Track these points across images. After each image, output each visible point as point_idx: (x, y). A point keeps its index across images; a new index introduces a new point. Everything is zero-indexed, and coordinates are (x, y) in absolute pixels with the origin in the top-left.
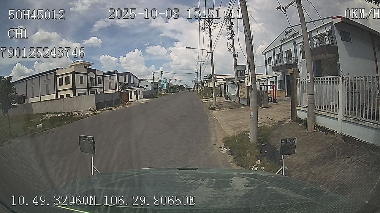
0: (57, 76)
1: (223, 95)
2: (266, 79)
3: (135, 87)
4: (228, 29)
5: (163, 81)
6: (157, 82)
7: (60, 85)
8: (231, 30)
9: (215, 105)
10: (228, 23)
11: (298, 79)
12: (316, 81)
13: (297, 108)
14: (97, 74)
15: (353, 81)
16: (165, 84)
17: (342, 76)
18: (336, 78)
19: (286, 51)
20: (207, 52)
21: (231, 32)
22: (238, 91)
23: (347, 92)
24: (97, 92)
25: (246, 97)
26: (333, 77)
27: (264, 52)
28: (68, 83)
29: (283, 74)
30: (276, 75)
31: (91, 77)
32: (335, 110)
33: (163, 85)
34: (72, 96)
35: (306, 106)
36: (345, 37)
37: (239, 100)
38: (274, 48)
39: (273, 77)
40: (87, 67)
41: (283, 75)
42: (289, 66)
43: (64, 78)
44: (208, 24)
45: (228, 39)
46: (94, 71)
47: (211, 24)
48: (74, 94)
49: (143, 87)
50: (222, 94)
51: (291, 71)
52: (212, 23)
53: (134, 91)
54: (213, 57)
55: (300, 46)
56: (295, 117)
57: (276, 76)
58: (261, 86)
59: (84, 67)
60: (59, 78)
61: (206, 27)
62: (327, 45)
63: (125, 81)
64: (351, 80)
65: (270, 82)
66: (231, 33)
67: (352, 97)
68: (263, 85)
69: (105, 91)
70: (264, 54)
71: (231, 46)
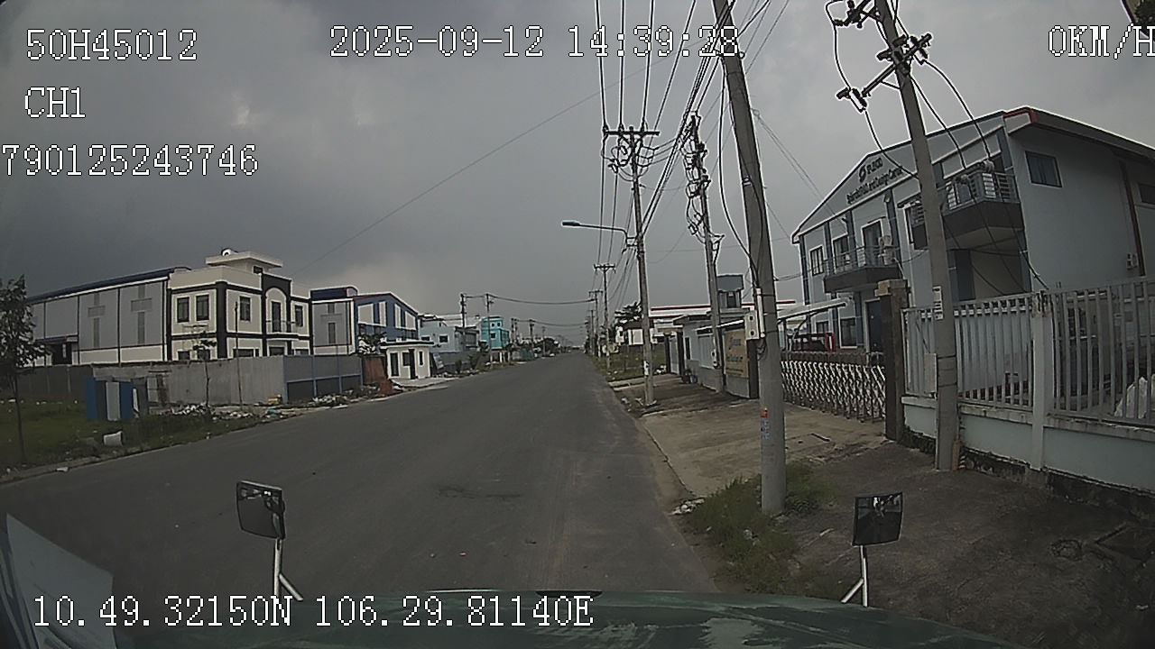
0: (171, 292)
1: (675, 369)
2: (805, 317)
3: (408, 340)
4: (689, 164)
5: (493, 325)
6: (475, 327)
7: (179, 321)
8: (698, 169)
9: (651, 399)
10: (690, 146)
11: (905, 311)
12: (960, 313)
13: (903, 402)
14: (292, 295)
15: (1075, 302)
16: (498, 336)
17: (1042, 292)
18: (1022, 301)
19: (863, 229)
20: (627, 238)
21: (699, 174)
22: (720, 355)
23: (1057, 342)
24: (290, 350)
25: (745, 375)
26: (1012, 297)
27: (799, 234)
28: (203, 316)
29: (858, 299)
30: (836, 302)
31: (273, 303)
32: (1023, 400)
33: (493, 336)
34: (214, 356)
35: (933, 394)
36: (1043, 172)
37: (725, 384)
38: (828, 222)
39: (826, 309)
40: (264, 272)
41: (858, 301)
42: (875, 273)
43: (193, 300)
44: (629, 151)
45: (690, 198)
46: (284, 286)
47: (639, 151)
48: (222, 352)
49: (431, 341)
50: (672, 365)
51: (883, 288)
52: (641, 145)
53: (404, 354)
54: (643, 252)
55: (906, 210)
56: (899, 427)
57: (839, 306)
58: (791, 337)
59: (255, 272)
60: (178, 299)
61: (623, 160)
62: (989, 202)
63: (377, 319)
64: (1068, 302)
65: (817, 324)
66: (697, 177)
67: (1073, 355)
68: (797, 336)
69: (314, 349)
70: (797, 239)
71: (699, 218)
